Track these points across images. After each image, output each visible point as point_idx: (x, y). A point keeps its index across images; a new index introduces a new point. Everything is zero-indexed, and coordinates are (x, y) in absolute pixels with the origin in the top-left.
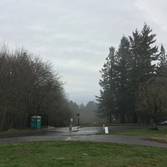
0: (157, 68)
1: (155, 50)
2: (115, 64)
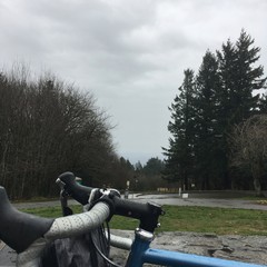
0: (262, 100)
1: (259, 72)
2: (194, 96)
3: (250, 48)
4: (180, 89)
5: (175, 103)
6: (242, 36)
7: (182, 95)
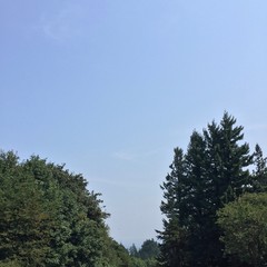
1: (245, 149)
2: (185, 174)
3: (234, 127)
4: (171, 167)
5: (167, 182)
6: (226, 116)
7: (173, 173)
